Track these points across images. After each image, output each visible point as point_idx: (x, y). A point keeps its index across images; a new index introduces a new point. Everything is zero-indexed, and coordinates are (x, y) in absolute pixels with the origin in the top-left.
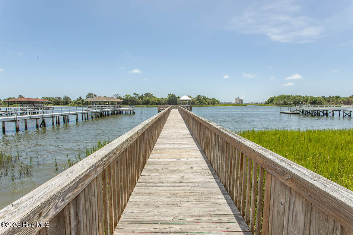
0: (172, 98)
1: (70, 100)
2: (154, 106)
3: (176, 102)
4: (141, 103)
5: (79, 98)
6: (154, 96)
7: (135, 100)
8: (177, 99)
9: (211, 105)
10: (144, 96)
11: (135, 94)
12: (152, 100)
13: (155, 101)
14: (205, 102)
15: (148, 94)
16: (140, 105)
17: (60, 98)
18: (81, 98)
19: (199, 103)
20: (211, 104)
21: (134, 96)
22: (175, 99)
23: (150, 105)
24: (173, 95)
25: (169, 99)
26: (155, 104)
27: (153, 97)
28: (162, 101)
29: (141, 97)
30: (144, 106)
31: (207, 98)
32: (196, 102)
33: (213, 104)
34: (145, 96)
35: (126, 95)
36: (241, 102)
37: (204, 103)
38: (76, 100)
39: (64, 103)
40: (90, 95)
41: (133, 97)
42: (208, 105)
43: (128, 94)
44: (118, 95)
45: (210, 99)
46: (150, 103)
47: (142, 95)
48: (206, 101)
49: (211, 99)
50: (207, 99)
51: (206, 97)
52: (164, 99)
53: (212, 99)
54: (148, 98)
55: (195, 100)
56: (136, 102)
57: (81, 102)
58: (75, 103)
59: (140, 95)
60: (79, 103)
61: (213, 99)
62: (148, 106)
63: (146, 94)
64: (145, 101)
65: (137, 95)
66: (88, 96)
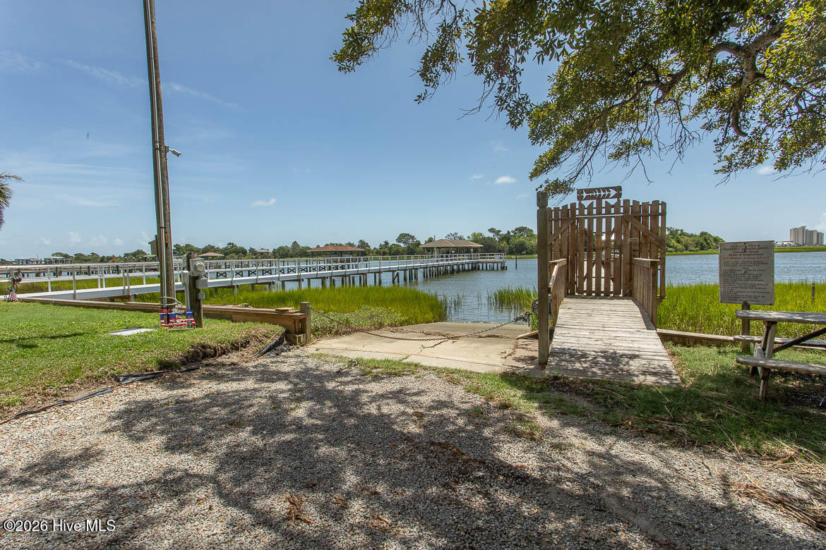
4: (507, 249)
5: (383, 244)
6: (534, 233)
7: (492, 243)
9: (693, 252)
10: (512, 234)
11: (493, 232)
12: (531, 243)
14: (676, 244)
15: (521, 230)
18: (387, 243)
20: (693, 249)
21: (491, 235)
23: (527, 253)
27: (532, 235)
29: (507, 238)
31: (683, 234)
33: (702, 249)
34: (515, 233)
35: (474, 234)
36: (815, 242)
37: (670, 247)
38: (378, 247)
40: (403, 237)
41: (489, 238)
42: (685, 252)
43: (477, 232)
44: (456, 234)
45: (691, 236)
46: (527, 249)
47: (509, 232)
48: (679, 242)
49: (696, 236)
50: (680, 235)
51: (677, 230)
53: (698, 234)
54: (521, 239)
56: (495, 247)
57: (388, 251)
58: (378, 253)
59: (504, 232)
60: (385, 253)
61: (703, 234)
62: (522, 256)
63: (516, 229)
64: (516, 246)
65: (497, 232)
66: (399, 240)
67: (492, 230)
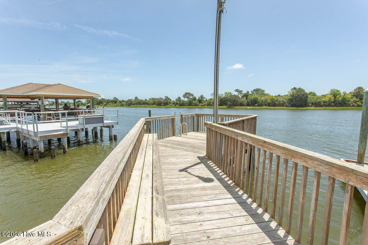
0: (298, 95)
1: (169, 101)
2: (265, 107)
3: (306, 100)
4: (245, 103)
5: (178, 98)
6: (266, 92)
7: (236, 99)
8: (307, 97)
10: (250, 93)
11: (238, 92)
12: (261, 99)
13: (267, 100)
15: (257, 91)
16: (244, 105)
17: (162, 99)
19: (358, 103)
21: (236, 93)
22: (303, 95)
23: (259, 106)
24: (300, 90)
25: (292, 96)
26: (265, 105)
27: (263, 94)
28: (278, 100)
29: (246, 95)
30: (248, 107)
32: (352, 100)
34: (253, 93)
35: (226, 93)
38: (175, 100)
39: (164, 104)
40: (186, 95)
41: (235, 95)
43: (228, 92)
46: (258, 103)
47: (248, 92)
52: (282, 97)
54: (256, 96)
55: (349, 96)
56: (238, 102)
57: (179, 103)
59: (244, 92)
60: (177, 104)
62: (254, 107)
63: (254, 90)
64: (251, 100)
65: (240, 92)
66: (184, 96)
67: (237, 91)
